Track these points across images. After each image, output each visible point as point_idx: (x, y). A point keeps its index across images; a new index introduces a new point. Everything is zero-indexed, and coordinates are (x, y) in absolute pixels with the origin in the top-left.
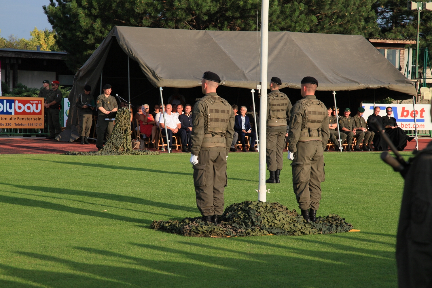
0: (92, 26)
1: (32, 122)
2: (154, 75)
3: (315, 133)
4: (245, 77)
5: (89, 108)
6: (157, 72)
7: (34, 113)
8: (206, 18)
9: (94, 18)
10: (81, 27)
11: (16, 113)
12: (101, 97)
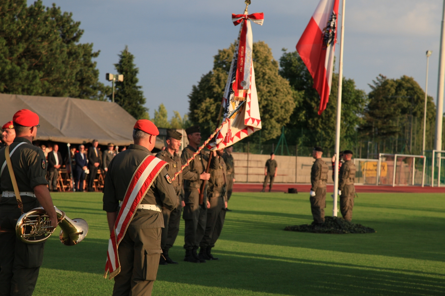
4: (62, 134)
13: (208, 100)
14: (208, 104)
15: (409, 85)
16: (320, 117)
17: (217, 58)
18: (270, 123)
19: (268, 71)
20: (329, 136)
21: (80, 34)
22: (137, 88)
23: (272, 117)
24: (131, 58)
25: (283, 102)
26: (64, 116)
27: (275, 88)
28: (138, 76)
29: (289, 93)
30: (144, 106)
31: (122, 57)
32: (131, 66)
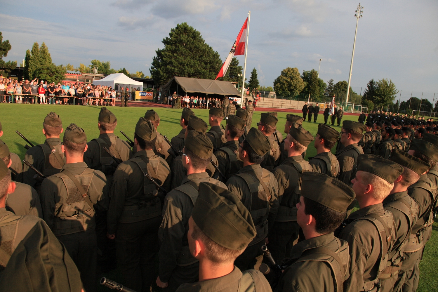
0: (163, 75)
1: (150, 98)
2: (184, 89)
3: (251, 113)
4: (205, 91)
5: (166, 96)
6: (185, 88)
7: (150, 96)
8: (191, 74)
9: (164, 73)
10: (161, 75)
11: (146, 96)
12: (173, 94)
13: (278, 84)
14: (278, 85)
15: (345, 83)
16: (312, 90)
17: (282, 72)
18: (296, 91)
19: (296, 76)
20: (314, 96)
21: (238, 63)
22: (257, 79)
23: (296, 89)
24: (256, 71)
25: (300, 85)
26: (210, 85)
27: (298, 81)
28: (257, 76)
29: (302, 83)
30: (258, 84)
31: (253, 70)
32: (255, 73)
